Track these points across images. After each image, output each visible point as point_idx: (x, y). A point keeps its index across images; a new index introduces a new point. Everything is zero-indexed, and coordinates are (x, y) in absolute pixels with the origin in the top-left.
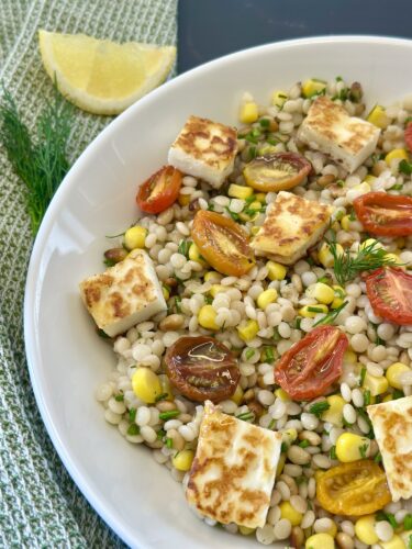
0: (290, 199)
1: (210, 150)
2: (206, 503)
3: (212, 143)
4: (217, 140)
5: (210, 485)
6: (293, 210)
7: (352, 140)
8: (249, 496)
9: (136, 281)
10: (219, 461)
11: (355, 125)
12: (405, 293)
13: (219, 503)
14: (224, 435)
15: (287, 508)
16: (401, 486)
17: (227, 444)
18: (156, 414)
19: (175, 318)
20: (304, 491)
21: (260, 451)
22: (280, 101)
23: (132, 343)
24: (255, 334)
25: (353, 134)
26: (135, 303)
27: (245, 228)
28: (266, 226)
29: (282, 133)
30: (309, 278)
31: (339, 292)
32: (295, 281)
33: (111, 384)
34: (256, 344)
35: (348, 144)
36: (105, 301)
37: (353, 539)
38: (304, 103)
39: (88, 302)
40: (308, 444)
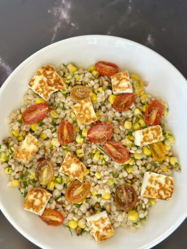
0: (63, 168)
1: (41, 199)
2: (170, 195)
3: (37, 198)
4: (36, 196)
5: (165, 194)
6: (68, 167)
8: (166, 182)
9: (100, 223)
10: (158, 191)
11: (28, 143)
12: (99, 131)
13: (169, 191)
14: (151, 190)
15: (165, 170)
16: (160, 138)
17: (153, 189)
18: (141, 211)
19: (108, 207)
22: (10, 171)
23: (115, 222)
24: (112, 180)
25: (32, 143)
26: (107, 223)
27: (68, 184)
28: (74, 176)
29: (23, 170)
30: (89, 161)
31: (96, 151)
32: (89, 166)
33: (130, 227)
34: (115, 179)
35: (37, 146)
36: (105, 233)
37: (170, 151)
38: (11, 162)
39: (105, 239)
40: (146, 163)
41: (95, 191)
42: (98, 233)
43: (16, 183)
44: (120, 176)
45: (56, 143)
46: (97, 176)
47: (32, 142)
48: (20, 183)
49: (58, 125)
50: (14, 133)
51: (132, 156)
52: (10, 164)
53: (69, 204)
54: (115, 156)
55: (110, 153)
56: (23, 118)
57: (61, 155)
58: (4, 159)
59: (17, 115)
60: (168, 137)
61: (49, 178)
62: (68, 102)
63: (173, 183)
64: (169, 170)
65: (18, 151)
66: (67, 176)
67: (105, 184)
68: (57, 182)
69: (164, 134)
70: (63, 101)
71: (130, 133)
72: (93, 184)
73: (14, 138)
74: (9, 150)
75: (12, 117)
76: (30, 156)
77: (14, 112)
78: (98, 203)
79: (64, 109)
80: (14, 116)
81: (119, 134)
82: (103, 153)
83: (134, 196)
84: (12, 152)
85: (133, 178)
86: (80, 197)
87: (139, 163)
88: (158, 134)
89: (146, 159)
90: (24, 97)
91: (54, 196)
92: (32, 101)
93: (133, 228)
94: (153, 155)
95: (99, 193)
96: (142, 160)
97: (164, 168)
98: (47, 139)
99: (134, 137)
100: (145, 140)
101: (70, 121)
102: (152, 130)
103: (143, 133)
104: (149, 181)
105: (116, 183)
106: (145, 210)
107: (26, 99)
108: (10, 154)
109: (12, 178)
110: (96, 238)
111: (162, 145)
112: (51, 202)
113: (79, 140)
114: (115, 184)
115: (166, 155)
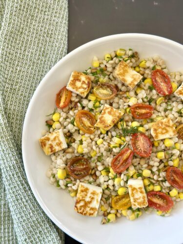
0: (108, 108)
1: (81, 87)
2: (80, 211)
3: (82, 84)
4: (84, 82)
5: (81, 207)
6: (110, 113)
7: (132, 82)
8: (92, 209)
9: (57, 141)
10: (84, 200)
11: (134, 75)
12: (143, 144)
13: (83, 211)
14: (85, 193)
15: (103, 208)
16: (135, 205)
17: (86, 195)
18: (65, 182)
19: (70, 150)
20: (108, 202)
21: (95, 197)
22: (108, 59)
23: (57, 157)
24: (95, 155)
25: (133, 79)
26: (57, 148)
27: (93, 113)
28: (100, 119)
29: (108, 72)
30: (114, 133)
31: (123, 140)
32: (109, 134)
33: (51, 171)
34: (96, 158)
35: (130, 84)
36: (47, 146)
37: (121, 214)
38: (116, 60)
39: (42, 146)
40: (110, 189)
41: (86, 138)
42: (48, 139)
43: (96, 65)
44: (99, 164)
45: (132, 101)
46: (99, 141)
47: (135, 80)
48: (96, 69)
49: (150, 104)
50: (143, 63)
51: (118, 176)
52: (115, 59)
53: (75, 113)
54: (118, 159)
55: (121, 154)
56: (158, 71)
57: (121, 107)
58: (119, 54)
59: (160, 66)
60: (136, 213)
61: (100, 95)
62: (173, 114)
63: (91, 216)
64: (102, 212)
65: (126, 66)
66: (101, 112)
67: (92, 148)
68: (95, 103)
69: (139, 210)
70: (174, 109)
71: (140, 175)
72: (92, 137)
73: (138, 63)
74: (127, 58)
75: (159, 61)
76: (121, 78)
77: (164, 63)
78: (74, 141)
79: (166, 110)
80: (160, 62)
81: (139, 163)
82: (122, 147)
83: (80, 176)
84: (126, 61)
85: (96, 176)
86: (81, 124)
87: (110, 183)
88: (139, 204)
89: (114, 190)
90: (178, 72)
91: (83, 100)
92: (174, 80)
93: (50, 173)
94: (118, 197)
95: (84, 142)
96: (114, 186)
97: (105, 208)
98: (136, 94)
99: (137, 179)
100: (134, 189)
101: (154, 116)
102: (144, 198)
103: (140, 188)
104: (94, 191)
105: (92, 159)
106: (66, 186)
107: (176, 73)
108: (123, 59)
109: (101, 61)
110: (43, 138)
111: (128, 207)
112: (78, 97)
113: (135, 124)
114: (91, 157)
115: (117, 211)
